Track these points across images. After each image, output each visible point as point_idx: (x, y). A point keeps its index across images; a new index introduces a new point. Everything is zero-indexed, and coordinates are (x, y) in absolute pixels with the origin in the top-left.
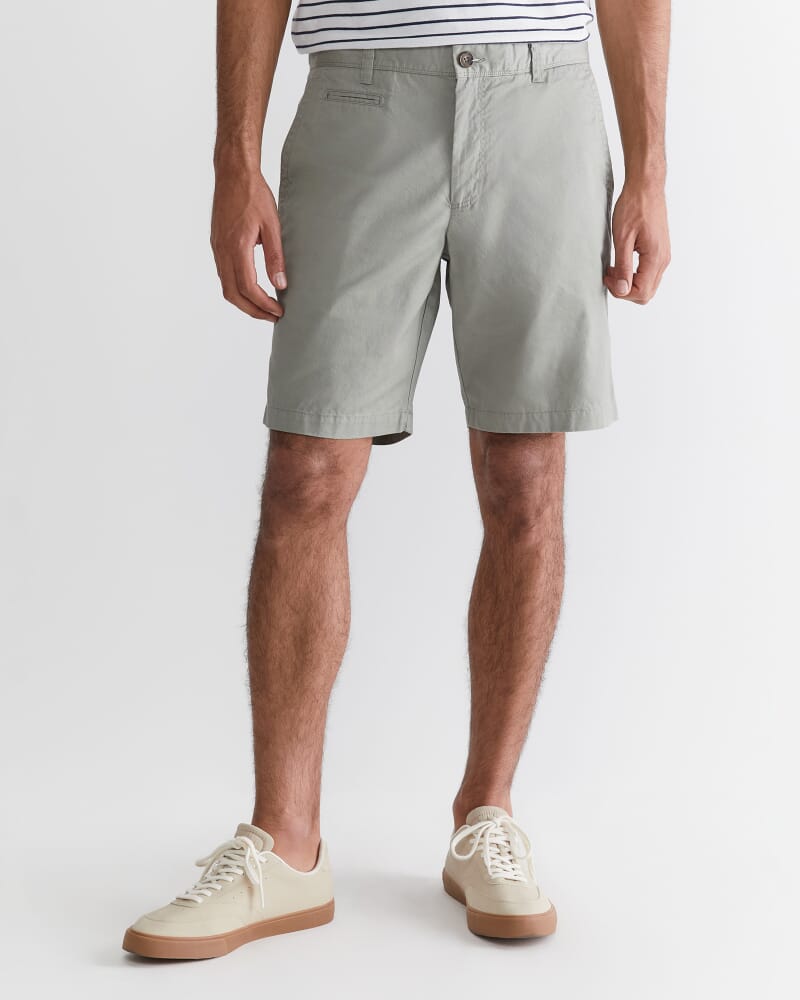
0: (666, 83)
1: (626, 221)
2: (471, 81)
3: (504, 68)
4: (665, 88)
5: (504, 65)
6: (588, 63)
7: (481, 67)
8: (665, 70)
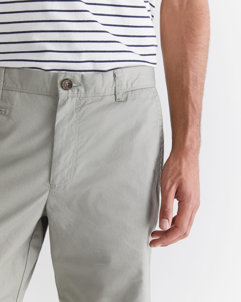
0: (203, 86)
1: (170, 177)
2: (70, 99)
3: (95, 92)
4: (202, 89)
5: (95, 89)
6: (155, 87)
7: (78, 90)
8: (204, 77)
